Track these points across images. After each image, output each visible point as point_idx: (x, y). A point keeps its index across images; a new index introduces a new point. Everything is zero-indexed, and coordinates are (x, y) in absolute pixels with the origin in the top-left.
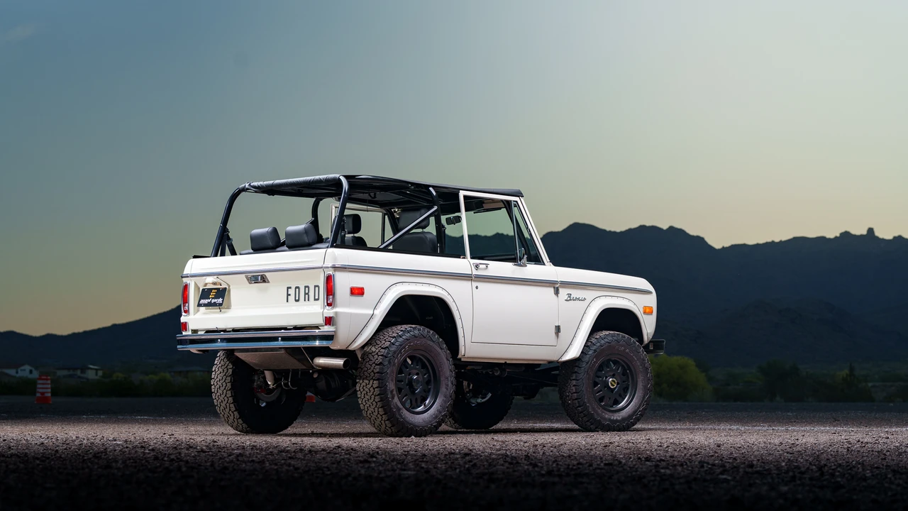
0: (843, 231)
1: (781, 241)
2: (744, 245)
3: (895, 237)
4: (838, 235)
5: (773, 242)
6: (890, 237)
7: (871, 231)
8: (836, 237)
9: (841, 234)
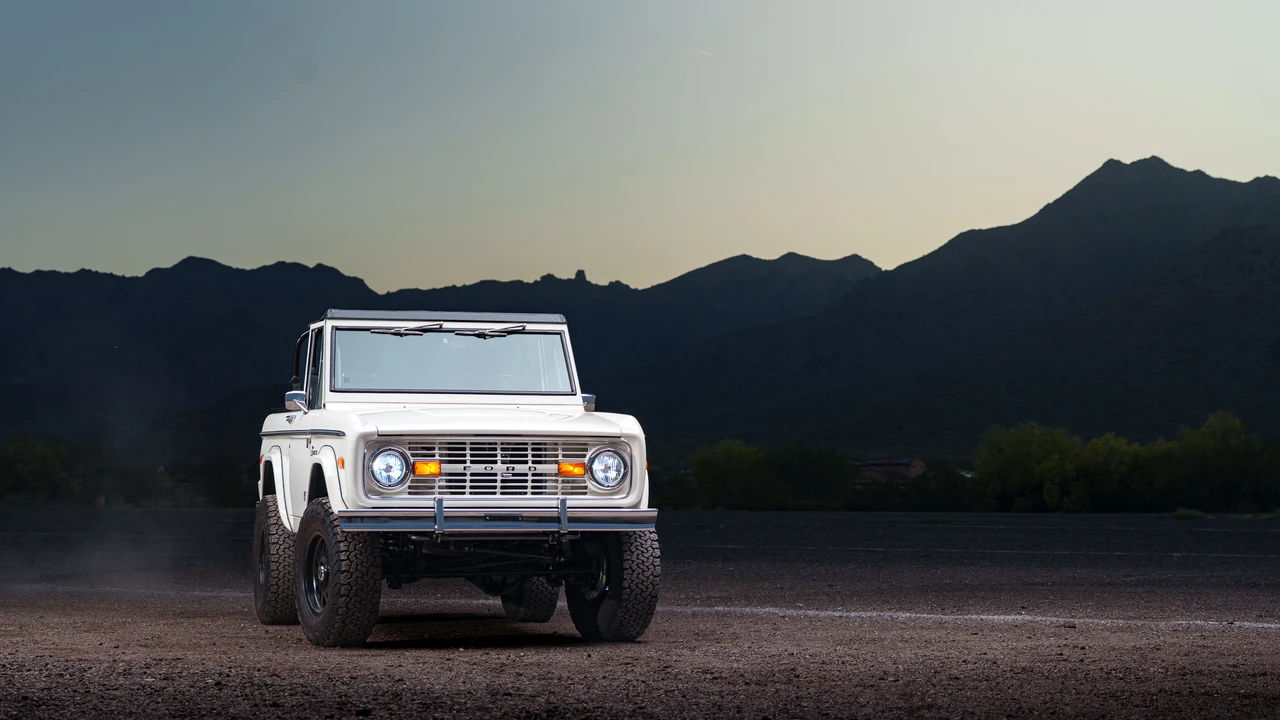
0: (545, 274)
1: (464, 286)
2: (416, 291)
3: (611, 283)
4: (539, 279)
5: (454, 286)
6: (606, 283)
7: (581, 274)
8: (536, 282)
9: (543, 278)
